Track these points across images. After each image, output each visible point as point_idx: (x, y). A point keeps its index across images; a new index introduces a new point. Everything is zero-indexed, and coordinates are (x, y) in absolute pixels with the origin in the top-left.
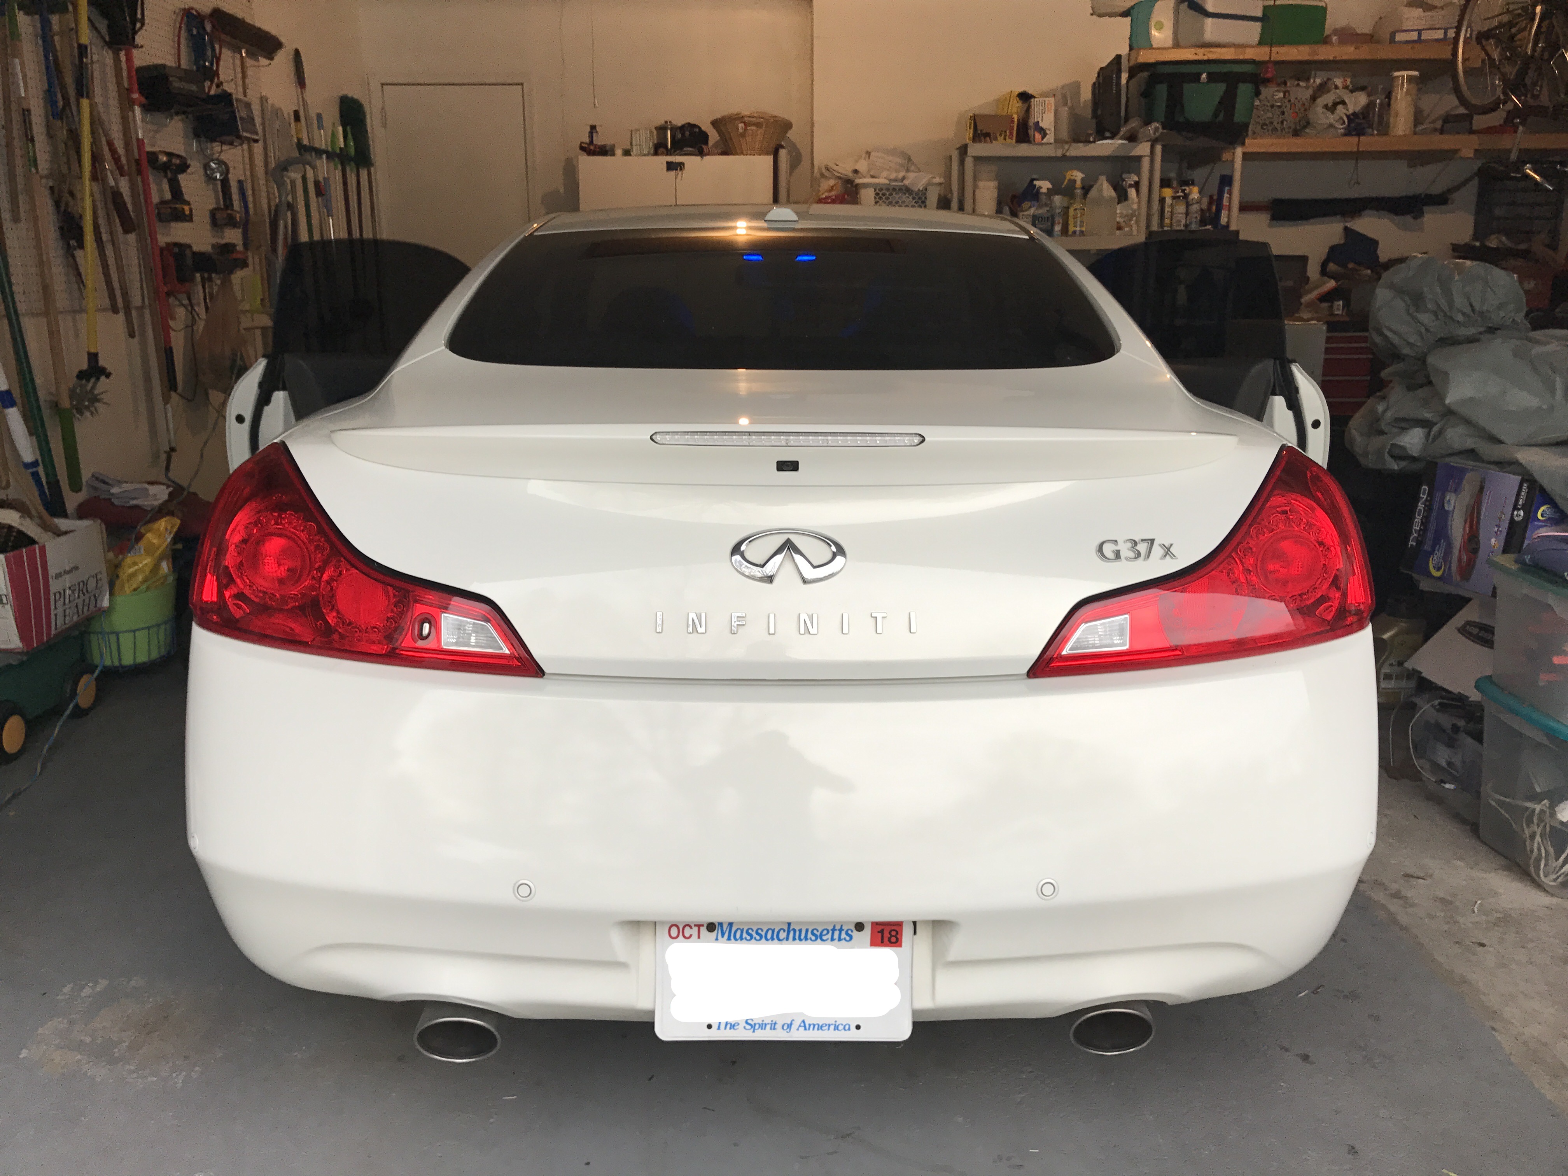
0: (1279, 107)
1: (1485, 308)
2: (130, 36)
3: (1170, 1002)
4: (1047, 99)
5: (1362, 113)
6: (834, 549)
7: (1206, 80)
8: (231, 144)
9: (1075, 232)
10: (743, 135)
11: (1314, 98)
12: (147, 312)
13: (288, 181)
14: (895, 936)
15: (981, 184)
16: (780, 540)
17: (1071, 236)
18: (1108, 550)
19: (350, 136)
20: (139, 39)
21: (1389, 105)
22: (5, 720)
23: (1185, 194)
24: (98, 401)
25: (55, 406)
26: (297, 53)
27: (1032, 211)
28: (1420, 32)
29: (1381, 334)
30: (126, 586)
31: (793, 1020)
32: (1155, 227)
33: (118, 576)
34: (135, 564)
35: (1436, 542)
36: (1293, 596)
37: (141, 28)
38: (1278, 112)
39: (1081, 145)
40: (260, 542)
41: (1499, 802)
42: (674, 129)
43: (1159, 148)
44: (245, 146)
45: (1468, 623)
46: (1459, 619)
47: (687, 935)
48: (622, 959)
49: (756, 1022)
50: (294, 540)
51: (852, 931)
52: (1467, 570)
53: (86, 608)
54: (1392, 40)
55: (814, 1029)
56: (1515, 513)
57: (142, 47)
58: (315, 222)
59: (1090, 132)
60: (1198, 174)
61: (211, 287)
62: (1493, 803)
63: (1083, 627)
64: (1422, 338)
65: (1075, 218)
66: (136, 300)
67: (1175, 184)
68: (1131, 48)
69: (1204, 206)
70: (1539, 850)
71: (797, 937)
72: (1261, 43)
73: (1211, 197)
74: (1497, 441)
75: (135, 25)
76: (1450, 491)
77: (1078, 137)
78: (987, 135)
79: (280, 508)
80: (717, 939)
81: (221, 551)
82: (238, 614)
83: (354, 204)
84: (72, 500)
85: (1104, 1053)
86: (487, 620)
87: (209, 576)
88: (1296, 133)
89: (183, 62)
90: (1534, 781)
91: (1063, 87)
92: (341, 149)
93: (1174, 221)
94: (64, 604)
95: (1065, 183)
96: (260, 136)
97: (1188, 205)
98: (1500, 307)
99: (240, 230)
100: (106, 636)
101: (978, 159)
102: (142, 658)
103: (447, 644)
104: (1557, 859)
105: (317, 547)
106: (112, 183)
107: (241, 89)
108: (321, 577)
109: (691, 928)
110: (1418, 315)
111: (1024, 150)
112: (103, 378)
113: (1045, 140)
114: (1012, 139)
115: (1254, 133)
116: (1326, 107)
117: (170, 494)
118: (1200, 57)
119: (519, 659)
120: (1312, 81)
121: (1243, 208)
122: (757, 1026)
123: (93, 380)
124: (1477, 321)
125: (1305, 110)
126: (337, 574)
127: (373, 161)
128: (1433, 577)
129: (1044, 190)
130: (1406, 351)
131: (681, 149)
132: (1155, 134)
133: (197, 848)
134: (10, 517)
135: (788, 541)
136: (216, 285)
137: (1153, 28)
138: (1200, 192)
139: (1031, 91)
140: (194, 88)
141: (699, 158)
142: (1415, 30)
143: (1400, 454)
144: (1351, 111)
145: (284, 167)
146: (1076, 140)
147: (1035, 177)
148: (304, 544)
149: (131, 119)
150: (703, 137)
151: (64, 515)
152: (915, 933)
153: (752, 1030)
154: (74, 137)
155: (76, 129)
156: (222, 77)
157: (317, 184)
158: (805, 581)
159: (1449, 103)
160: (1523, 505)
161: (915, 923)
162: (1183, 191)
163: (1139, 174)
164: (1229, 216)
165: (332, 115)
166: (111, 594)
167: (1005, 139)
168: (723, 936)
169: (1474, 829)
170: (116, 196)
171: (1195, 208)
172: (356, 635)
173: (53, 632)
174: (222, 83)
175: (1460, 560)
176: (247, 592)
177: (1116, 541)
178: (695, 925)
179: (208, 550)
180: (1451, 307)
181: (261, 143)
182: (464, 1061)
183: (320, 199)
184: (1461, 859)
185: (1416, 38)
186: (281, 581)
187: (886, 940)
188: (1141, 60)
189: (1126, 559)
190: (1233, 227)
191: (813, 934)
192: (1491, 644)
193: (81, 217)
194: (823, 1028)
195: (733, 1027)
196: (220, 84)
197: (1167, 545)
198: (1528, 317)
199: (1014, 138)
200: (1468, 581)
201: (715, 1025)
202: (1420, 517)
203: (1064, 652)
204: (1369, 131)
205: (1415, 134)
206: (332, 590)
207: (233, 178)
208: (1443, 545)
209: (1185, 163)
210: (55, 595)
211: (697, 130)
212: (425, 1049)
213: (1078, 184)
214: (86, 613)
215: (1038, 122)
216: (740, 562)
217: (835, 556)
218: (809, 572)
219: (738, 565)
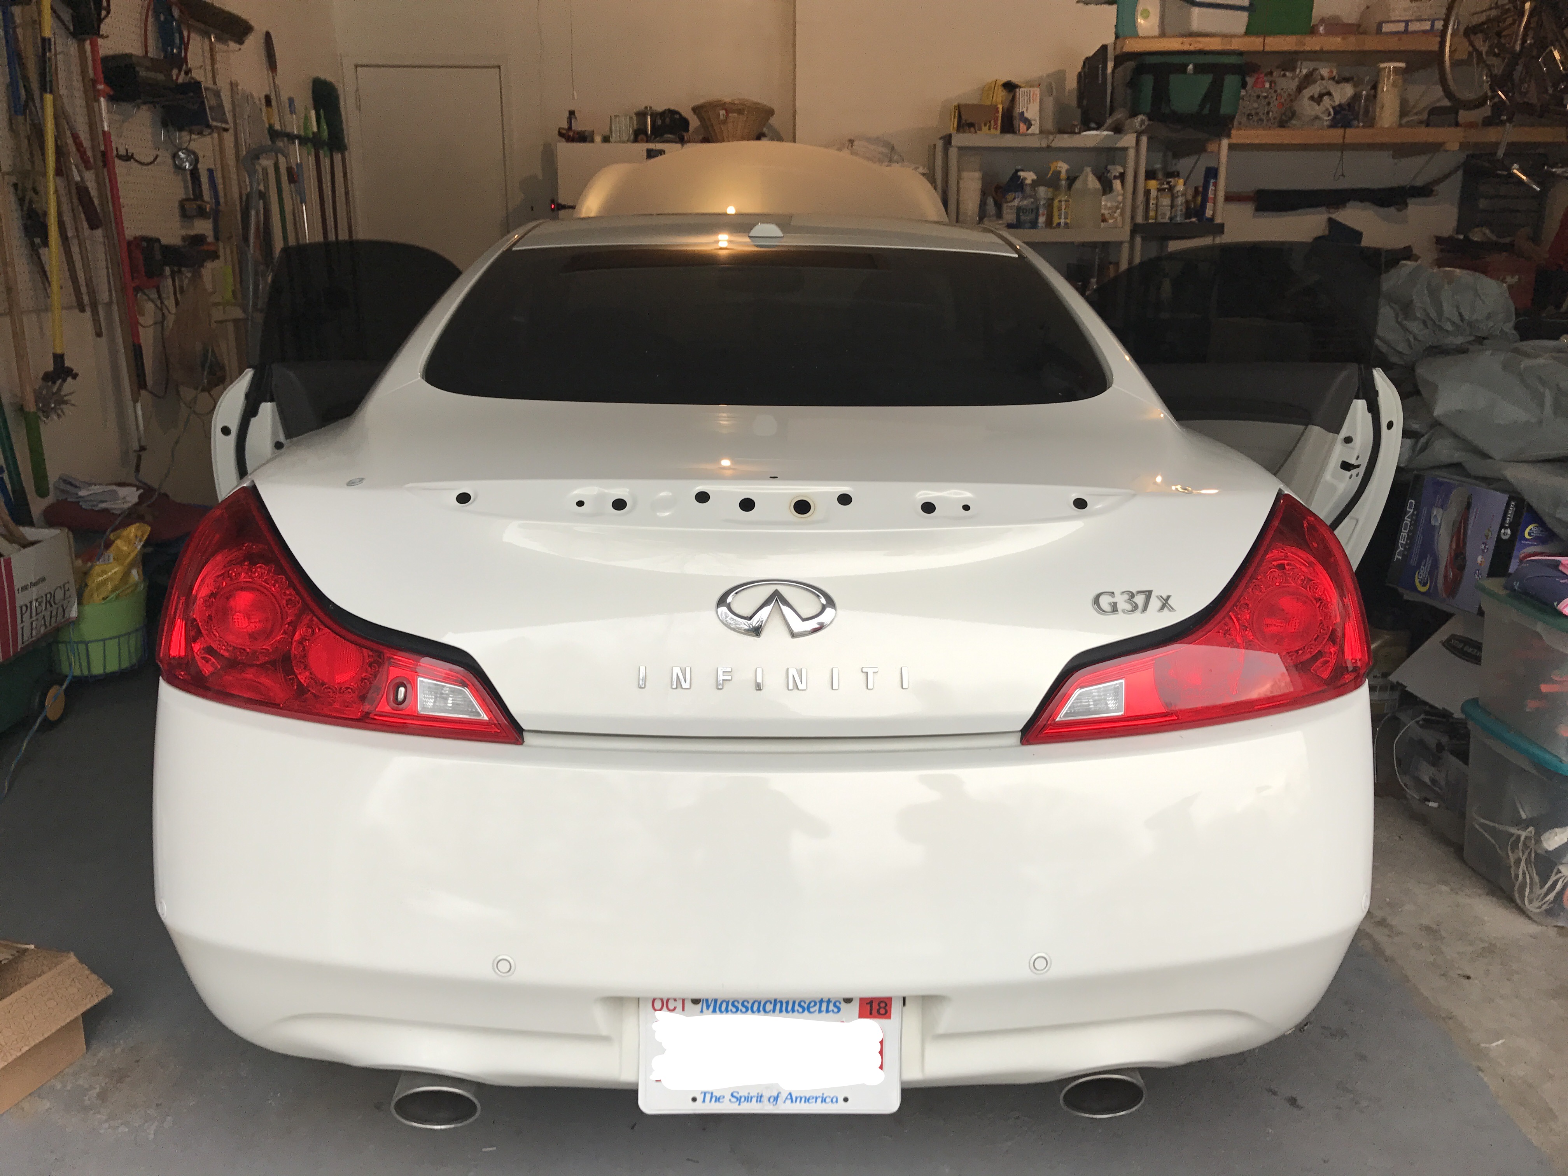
0: (1266, 97)
1: (1474, 317)
2: (96, 26)
4: (1032, 89)
5: (1349, 105)
6: (823, 601)
7: (1192, 72)
8: (200, 133)
9: (1059, 224)
10: (725, 122)
11: (1300, 89)
12: (115, 308)
13: (260, 171)
14: (884, 1008)
15: (965, 174)
16: (768, 591)
17: (1054, 228)
18: (1105, 601)
19: (323, 121)
20: (104, 28)
21: (1375, 97)
23: (1170, 186)
24: (66, 402)
25: (20, 409)
26: (268, 36)
27: (1016, 203)
28: (1407, 23)
30: (95, 596)
31: (780, 1093)
32: (1140, 220)
33: (86, 585)
34: (104, 572)
35: (1422, 557)
36: (1289, 650)
37: (106, 16)
38: (1264, 102)
39: (1066, 136)
40: (229, 596)
41: (1482, 825)
42: (654, 115)
43: (1144, 139)
44: (215, 135)
45: (1453, 636)
46: (1443, 633)
47: (671, 1007)
48: (604, 1032)
49: (741, 1094)
50: (264, 594)
51: (840, 1003)
52: (1453, 587)
53: (53, 619)
54: (1379, 31)
55: (800, 1101)
56: (1503, 531)
57: (107, 37)
58: (288, 208)
59: (1076, 123)
60: (1184, 164)
61: (181, 281)
62: (1477, 826)
63: (1078, 692)
64: (1410, 345)
65: (1060, 209)
66: (104, 296)
67: (1160, 175)
68: (1117, 37)
69: (1190, 197)
70: (1524, 873)
71: (784, 1009)
72: (1248, 32)
73: (1196, 188)
74: (1485, 456)
75: (99, 14)
76: (1437, 507)
77: (1063, 129)
78: (971, 125)
80: (702, 1011)
81: (189, 603)
82: (207, 670)
83: (328, 191)
84: (37, 506)
85: (1095, 1116)
86: (464, 684)
88: (1282, 124)
89: (150, 49)
90: (1519, 806)
91: (1048, 76)
92: (313, 133)
93: (1159, 213)
94: (31, 617)
95: (1050, 175)
96: (231, 125)
97: (1173, 198)
98: (1489, 316)
99: (211, 220)
100: (75, 645)
101: (960, 149)
102: (113, 666)
103: (424, 709)
104: (1542, 887)
105: (289, 601)
106: (78, 178)
107: (210, 76)
108: (293, 635)
109: (675, 1002)
110: (1404, 322)
111: (1009, 140)
112: (69, 379)
113: (1030, 131)
114: (996, 129)
115: (1240, 123)
116: (1312, 98)
117: (140, 497)
118: (1186, 47)
119: (499, 724)
120: (1298, 71)
121: (1229, 198)
122: (743, 1099)
123: (59, 382)
124: (1465, 330)
125: (1292, 101)
126: (308, 635)
127: (347, 146)
128: (1419, 592)
129: (1029, 181)
130: (1394, 359)
131: (662, 135)
132: (1141, 126)
133: (167, 916)
135: (776, 593)
136: (186, 277)
137: (1139, 14)
138: (1185, 184)
139: (1015, 80)
140: (161, 77)
141: (679, 145)
142: (1403, 21)
144: (1337, 103)
145: (255, 155)
146: (1061, 131)
147: (1019, 167)
148: (275, 598)
149: (96, 109)
150: (684, 123)
151: (31, 524)
152: (904, 1007)
153: (738, 1102)
154: (39, 132)
155: (40, 124)
156: (191, 64)
157: (289, 170)
158: (793, 635)
159: (1436, 95)
160: (1510, 523)
161: (904, 998)
162: (1168, 183)
163: (1124, 166)
164: (1214, 211)
165: (304, 99)
166: (79, 603)
167: (989, 129)
168: (708, 1007)
169: (1458, 851)
170: (82, 192)
171: (1180, 200)
172: (330, 697)
173: (20, 645)
174: (190, 71)
175: (1446, 577)
176: (216, 646)
177: (1113, 593)
178: (680, 1000)
179: (176, 599)
180: (1440, 313)
181: (231, 131)
182: (443, 1127)
183: (292, 185)
184: (1445, 882)
185: (1403, 29)
186: (253, 637)
187: (874, 1012)
188: (1127, 49)
189: (1123, 611)
190: (1218, 220)
191: (800, 1005)
192: (1477, 660)
193: (45, 214)
194: (810, 1101)
195: (718, 1099)
196: (188, 72)
197: (1165, 597)
198: (1516, 327)
199: (999, 128)
200: (1453, 597)
201: (700, 1098)
202: (1407, 531)
203: (1058, 719)
204: (1355, 123)
205: (1401, 125)
206: (304, 650)
207: (202, 168)
208: (1429, 561)
209: (1170, 154)
210: (21, 608)
211: (677, 116)
212: (403, 1117)
213: (1063, 175)
214: (53, 624)
215: (1023, 113)
216: (726, 613)
217: (824, 608)
218: (798, 626)
219: (724, 615)
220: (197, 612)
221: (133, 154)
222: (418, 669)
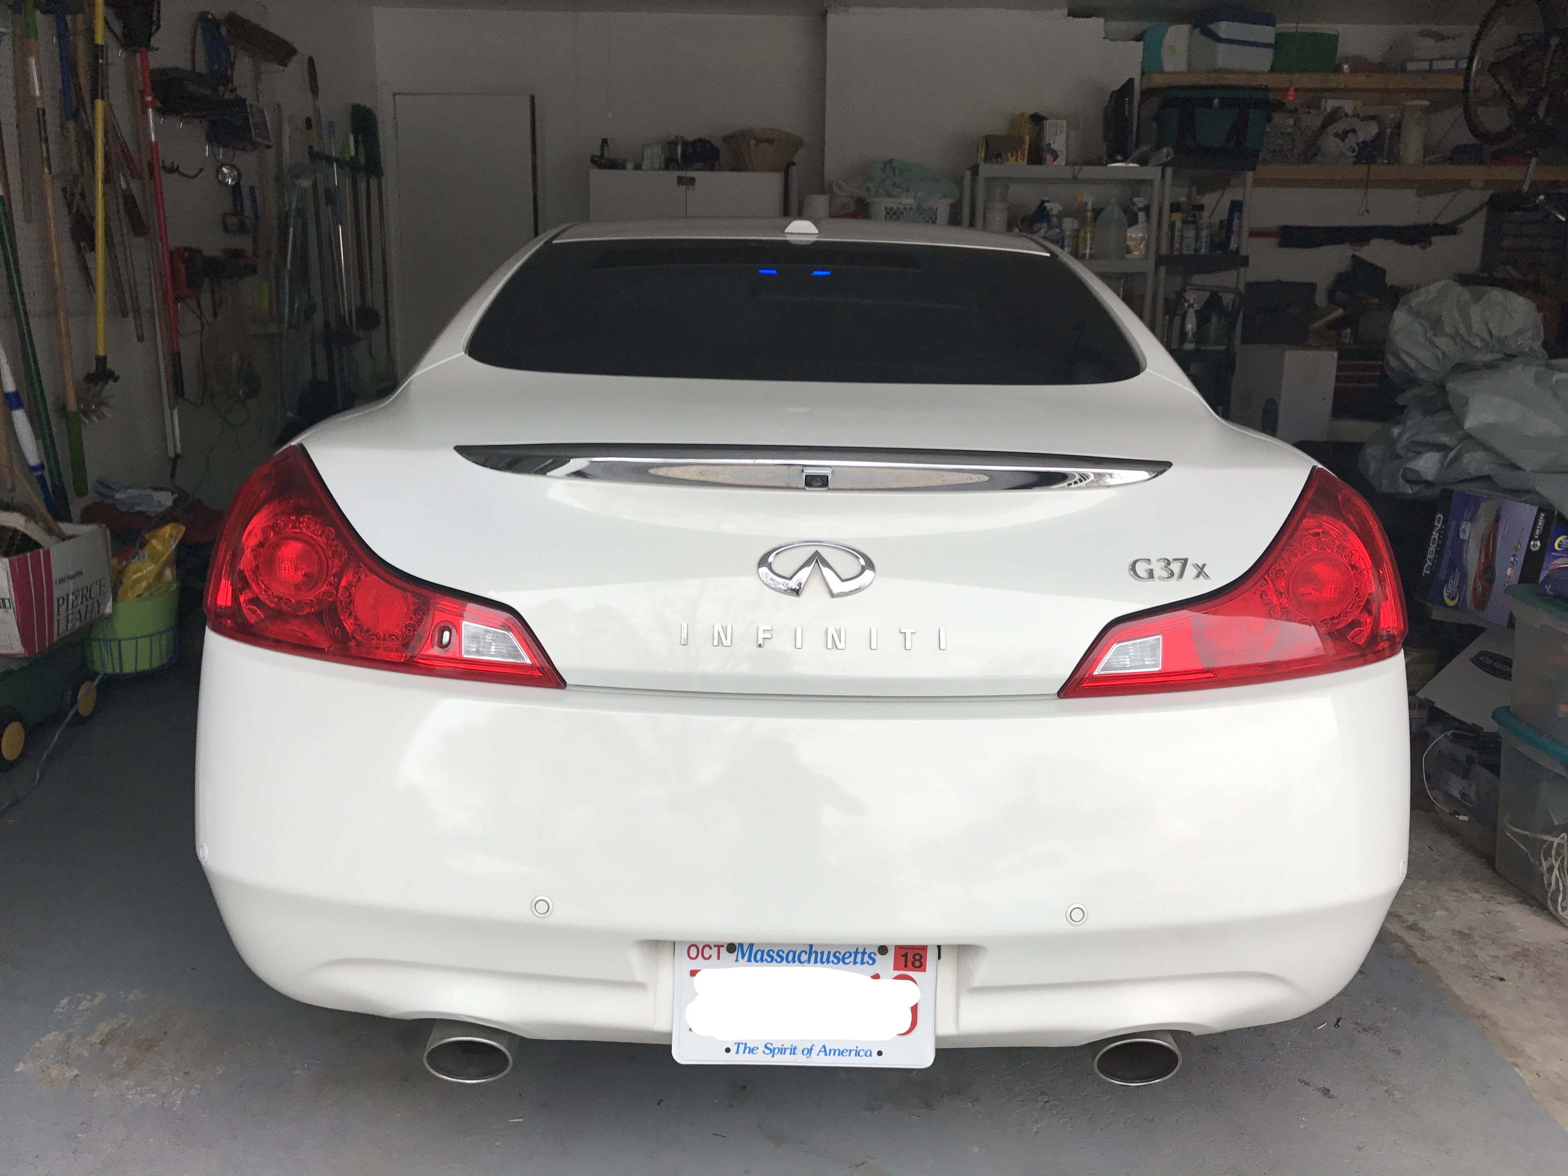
0: (1290, 134)
1: (1503, 334)
2: (146, 39)
3: (1196, 1032)
4: (1059, 121)
5: (1373, 142)
6: (862, 562)
7: (1218, 106)
8: (244, 150)
10: (754, 152)
11: (1324, 126)
12: (157, 315)
13: (300, 188)
14: (920, 960)
15: (993, 204)
16: (808, 552)
18: (1141, 568)
19: (361, 144)
20: (154, 42)
21: (1399, 135)
22: (6, 726)
23: (1195, 219)
24: (106, 405)
25: (62, 409)
26: (311, 61)
27: (1043, 231)
28: (1431, 61)
29: (1399, 358)
30: (130, 594)
31: (814, 1045)
32: (1164, 251)
33: (121, 582)
34: (139, 570)
35: (1451, 571)
36: (1324, 620)
37: (156, 31)
38: (1288, 139)
39: (1092, 167)
40: (277, 546)
41: (1513, 834)
42: (685, 144)
43: (1169, 171)
44: (258, 151)
45: (1481, 653)
46: (1472, 650)
47: (706, 956)
48: (640, 978)
49: (775, 1045)
50: (312, 546)
51: (875, 955)
52: (1482, 601)
53: (89, 614)
54: (1403, 70)
55: (834, 1054)
56: (1532, 543)
57: (157, 49)
58: (324, 227)
59: (1102, 155)
60: (1209, 200)
61: (220, 293)
62: (1510, 836)
63: (1115, 647)
64: (1439, 363)
65: (1085, 241)
66: (146, 303)
67: (1185, 208)
68: (1143, 72)
69: (1214, 230)
70: (1557, 879)
71: (819, 959)
72: (1273, 70)
73: (1221, 222)
74: (1517, 468)
75: (150, 29)
76: (1466, 520)
77: (1089, 161)
78: (999, 155)
79: (299, 511)
80: (737, 961)
81: (236, 556)
82: (253, 620)
83: (375, 207)
84: (77, 506)
85: (1128, 1084)
86: (509, 629)
87: (223, 580)
88: (1307, 160)
89: (198, 64)
90: (1551, 812)
91: (1075, 110)
92: (351, 157)
93: (1184, 245)
94: (67, 609)
95: (1076, 206)
96: (273, 142)
97: (1198, 230)
98: (1519, 333)
99: (251, 236)
100: (108, 643)
101: (990, 180)
102: (144, 665)
103: (468, 652)
105: (335, 553)
106: (124, 186)
107: (254, 95)
108: (339, 584)
109: (711, 948)
110: (1433, 338)
111: (1036, 171)
112: (110, 382)
114: (1023, 160)
115: (1265, 158)
116: (1336, 135)
117: (175, 501)
118: (1212, 82)
119: (541, 669)
120: (1323, 108)
121: (1254, 233)
122: (776, 1051)
123: (100, 384)
124: (1494, 346)
125: (1316, 137)
126: (355, 580)
127: (384, 172)
128: (1446, 606)
129: (1055, 212)
130: (1423, 375)
131: (692, 163)
132: (1167, 158)
133: (206, 858)
134: (14, 520)
135: (817, 553)
136: (225, 290)
137: (1165, 50)
138: (1209, 217)
139: (1042, 113)
140: (208, 92)
141: (709, 173)
142: (1427, 60)
143: (1415, 480)
144: (1361, 139)
145: (295, 174)
146: (1088, 163)
147: (1046, 198)
148: (321, 547)
149: (144, 120)
150: (715, 152)
151: (69, 519)
152: (939, 957)
153: (771, 1054)
154: (88, 139)
155: (90, 130)
156: (236, 82)
157: (328, 191)
158: (832, 595)
159: (1462, 133)
160: (1540, 535)
161: (939, 947)
162: (1193, 216)
163: (1149, 198)
164: (1239, 244)
165: (344, 124)
166: (114, 600)
167: (1016, 160)
168: (743, 957)
169: (1490, 861)
170: (129, 200)
171: (1204, 233)
172: (374, 642)
173: (55, 639)
174: (235, 89)
175: (1475, 590)
176: (263, 597)
177: (1149, 560)
178: (715, 946)
179: (222, 554)
180: (1469, 328)
181: (273, 149)
182: (474, 1082)
183: (329, 205)
184: (1477, 891)
185: (1427, 68)
186: (297, 587)
187: (909, 964)
188: (1153, 84)
189: (1160, 578)
190: (1243, 253)
191: (834, 955)
192: (1508, 676)
193: (93, 219)
194: (844, 1054)
195: (751, 1051)
196: (233, 90)
197: (1200, 566)
198: (1545, 345)
199: (1026, 160)
200: (1483, 609)
201: (733, 1049)
202: (1435, 546)
203: (1096, 673)
204: (1379, 160)
205: (1424, 163)
206: (350, 595)
207: (245, 184)
208: (1458, 574)
209: (1194, 189)
210: (58, 600)
211: (707, 145)
212: (433, 1069)
213: (1089, 206)
214: (88, 619)
215: (1050, 144)
216: (766, 574)
217: (863, 570)
218: (837, 586)
219: (764, 576)
220: (245, 563)
221: (178, 166)
222: (465, 614)
